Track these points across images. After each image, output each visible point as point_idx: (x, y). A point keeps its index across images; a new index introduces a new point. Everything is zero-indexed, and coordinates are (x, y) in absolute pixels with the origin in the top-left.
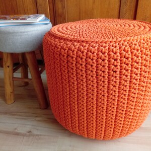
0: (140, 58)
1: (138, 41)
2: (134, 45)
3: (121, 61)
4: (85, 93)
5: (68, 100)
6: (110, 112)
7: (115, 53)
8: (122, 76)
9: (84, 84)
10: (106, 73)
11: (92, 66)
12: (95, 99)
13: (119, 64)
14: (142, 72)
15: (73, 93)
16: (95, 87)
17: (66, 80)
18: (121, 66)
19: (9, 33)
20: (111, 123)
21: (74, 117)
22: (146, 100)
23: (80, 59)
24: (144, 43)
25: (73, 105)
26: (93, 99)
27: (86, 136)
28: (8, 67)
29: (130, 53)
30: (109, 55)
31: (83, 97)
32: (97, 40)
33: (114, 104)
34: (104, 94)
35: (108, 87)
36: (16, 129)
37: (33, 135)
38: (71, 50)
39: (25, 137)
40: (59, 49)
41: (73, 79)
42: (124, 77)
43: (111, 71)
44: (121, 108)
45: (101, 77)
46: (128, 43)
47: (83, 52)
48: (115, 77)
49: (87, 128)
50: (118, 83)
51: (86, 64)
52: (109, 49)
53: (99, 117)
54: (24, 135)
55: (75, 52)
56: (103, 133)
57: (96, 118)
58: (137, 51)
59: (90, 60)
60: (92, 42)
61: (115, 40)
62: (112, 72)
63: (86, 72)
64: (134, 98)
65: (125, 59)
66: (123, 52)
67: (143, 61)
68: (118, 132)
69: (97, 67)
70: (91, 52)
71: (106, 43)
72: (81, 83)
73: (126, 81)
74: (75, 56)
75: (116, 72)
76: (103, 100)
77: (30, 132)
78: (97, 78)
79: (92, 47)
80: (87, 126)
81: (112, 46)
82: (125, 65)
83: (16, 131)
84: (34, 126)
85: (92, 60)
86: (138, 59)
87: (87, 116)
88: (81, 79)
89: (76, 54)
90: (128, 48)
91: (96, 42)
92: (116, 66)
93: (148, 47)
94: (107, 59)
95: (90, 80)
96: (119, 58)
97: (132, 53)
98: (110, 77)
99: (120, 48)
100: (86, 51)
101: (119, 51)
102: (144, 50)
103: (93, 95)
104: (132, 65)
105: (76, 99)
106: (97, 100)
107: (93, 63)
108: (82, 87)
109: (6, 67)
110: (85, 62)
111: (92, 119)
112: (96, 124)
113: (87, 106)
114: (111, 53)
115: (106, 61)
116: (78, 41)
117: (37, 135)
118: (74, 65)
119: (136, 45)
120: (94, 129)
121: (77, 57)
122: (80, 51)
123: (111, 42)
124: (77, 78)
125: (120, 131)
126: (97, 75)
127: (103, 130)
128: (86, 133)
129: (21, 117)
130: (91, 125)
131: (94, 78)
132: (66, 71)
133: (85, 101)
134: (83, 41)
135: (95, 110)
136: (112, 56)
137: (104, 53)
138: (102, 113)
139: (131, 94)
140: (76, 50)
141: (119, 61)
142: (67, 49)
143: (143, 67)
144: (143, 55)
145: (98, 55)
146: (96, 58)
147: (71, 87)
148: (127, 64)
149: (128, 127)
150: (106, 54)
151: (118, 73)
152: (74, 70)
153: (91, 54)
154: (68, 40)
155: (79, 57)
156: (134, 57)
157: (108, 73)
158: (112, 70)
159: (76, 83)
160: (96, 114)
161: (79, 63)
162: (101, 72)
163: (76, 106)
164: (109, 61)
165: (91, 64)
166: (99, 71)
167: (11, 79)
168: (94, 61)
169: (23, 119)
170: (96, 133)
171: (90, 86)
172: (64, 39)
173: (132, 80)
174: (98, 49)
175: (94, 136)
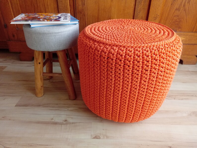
0: (165, 59)
1: (163, 46)
2: (161, 50)
3: (151, 62)
4: (121, 87)
5: (105, 93)
6: (140, 101)
7: (148, 56)
8: (151, 73)
9: (120, 80)
10: (140, 71)
11: (129, 66)
12: (129, 91)
13: (150, 65)
14: (166, 70)
15: (110, 88)
16: (130, 82)
17: (104, 77)
18: (151, 66)
19: (44, 34)
20: (139, 109)
21: (109, 106)
22: (166, 90)
23: (119, 61)
24: (168, 48)
25: (109, 96)
26: (127, 91)
27: (117, 121)
28: (39, 63)
29: (158, 56)
30: (143, 58)
31: (119, 91)
32: (133, 45)
33: (143, 95)
34: (137, 88)
35: (140, 82)
36: (52, 119)
37: (70, 123)
38: (111, 53)
39: (63, 125)
40: (100, 52)
41: (111, 76)
42: (153, 74)
43: (143, 70)
44: (148, 97)
45: (136, 75)
46: (156, 48)
47: (122, 56)
48: (147, 74)
49: (119, 115)
50: (148, 79)
51: (124, 64)
52: (143, 53)
53: (131, 105)
54: (61, 124)
55: (115, 55)
56: (132, 117)
57: (128, 106)
58: (164, 54)
59: (128, 62)
60: (128, 47)
61: (146, 45)
62: (145, 71)
63: (123, 71)
64: (158, 89)
65: (155, 61)
66: (153, 55)
67: (167, 61)
68: (143, 116)
69: (133, 67)
70: (128, 55)
71: (139, 47)
72: (119, 79)
73: (154, 77)
74: (115, 59)
75: (147, 70)
76: (135, 92)
77: (66, 120)
78: (132, 75)
79: (129, 51)
80: (119, 113)
81: (145, 50)
82: (154, 65)
83: (53, 121)
84: (68, 115)
85: (130, 61)
86: (164, 60)
87: (120, 105)
88: (119, 76)
89: (115, 57)
90: (157, 52)
91: (132, 47)
92: (148, 66)
93: (170, 50)
94: (141, 61)
95: (126, 77)
96: (150, 60)
97: (159, 56)
98: (143, 74)
99: (151, 52)
100: (124, 54)
101: (150, 54)
102: (168, 53)
103: (127, 88)
104: (159, 65)
105: (112, 92)
106: (130, 92)
107: (131, 64)
108: (118, 83)
109: (37, 64)
110: (123, 63)
111: (124, 107)
112: (127, 111)
113: (121, 97)
114: (145, 56)
115: (141, 63)
116: (117, 46)
117: (73, 123)
118: (114, 65)
119: (162, 49)
120: (125, 115)
121: (116, 59)
122: (119, 54)
123: (143, 47)
124: (115, 75)
125: (144, 115)
126: (132, 73)
127: (132, 115)
128: (117, 118)
129: (54, 108)
130: (123, 112)
131: (130, 75)
132: (106, 70)
133: (120, 94)
134: (120, 46)
135: (127, 100)
136: (145, 58)
137: (139, 57)
138: (133, 102)
139: (156, 86)
140: (116, 53)
141: (150, 62)
142: (108, 52)
143: (167, 66)
144: (167, 57)
145: (134, 58)
146: (132, 60)
147: (109, 83)
148: (156, 65)
149: (151, 111)
150: (141, 57)
151: (149, 71)
152: (114, 69)
153: (128, 57)
154: (107, 44)
155: (119, 59)
156: (161, 59)
157: (142, 71)
158: (145, 69)
159: (114, 79)
160: (128, 103)
161: (118, 64)
162: (136, 71)
163: (112, 98)
164: (143, 63)
165: (129, 64)
166: (134, 70)
167: (42, 75)
168: (131, 62)
169: (56, 110)
170: (126, 117)
171: (126, 82)
172: (103, 43)
173: (158, 76)
174: (134, 53)
175: (124, 120)
